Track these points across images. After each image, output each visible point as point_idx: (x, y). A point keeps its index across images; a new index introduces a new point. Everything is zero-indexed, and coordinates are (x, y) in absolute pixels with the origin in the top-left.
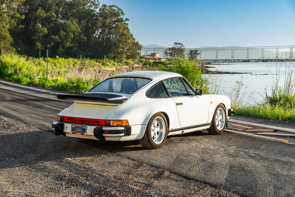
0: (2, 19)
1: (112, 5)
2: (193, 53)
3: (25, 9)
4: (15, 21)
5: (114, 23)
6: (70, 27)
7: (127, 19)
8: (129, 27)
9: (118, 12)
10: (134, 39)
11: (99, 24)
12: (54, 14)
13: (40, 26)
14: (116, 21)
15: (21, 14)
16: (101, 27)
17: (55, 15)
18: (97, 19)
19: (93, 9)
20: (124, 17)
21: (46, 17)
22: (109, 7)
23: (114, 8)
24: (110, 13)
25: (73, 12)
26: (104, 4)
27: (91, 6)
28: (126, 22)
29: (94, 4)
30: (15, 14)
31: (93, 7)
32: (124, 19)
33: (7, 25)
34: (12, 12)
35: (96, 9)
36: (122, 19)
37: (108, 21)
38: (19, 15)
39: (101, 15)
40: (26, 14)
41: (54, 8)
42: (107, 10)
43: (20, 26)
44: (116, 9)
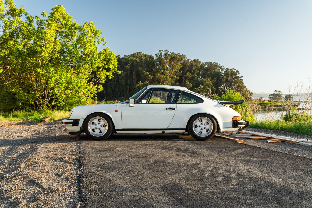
0: (167, 79)
1: (232, 68)
2: (288, 97)
3: (180, 73)
4: (174, 81)
5: (234, 79)
6: (206, 83)
7: (242, 77)
8: (243, 82)
9: (236, 72)
10: (246, 89)
11: (224, 80)
12: (197, 75)
13: (188, 82)
14: (235, 78)
15: (177, 76)
16: (225, 82)
17: (197, 76)
18: (223, 77)
19: (220, 71)
20: (240, 75)
21: (192, 77)
22: (230, 69)
23: (233, 70)
24: (231, 73)
25: (208, 74)
26: (227, 68)
27: (219, 70)
28: (241, 78)
29: (221, 68)
30: (174, 76)
31: (221, 70)
32: (240, 77)
33: (169, 83)
34: (172, 75)
35: (222, 71)
36: (238, 77)
37: (230, 78)
38: (176, 77)
39: (225, 74)
40: (180, 76)
41: (197, 72)
42: (229, 71)
43: (176, 83)
44: (235, 70)
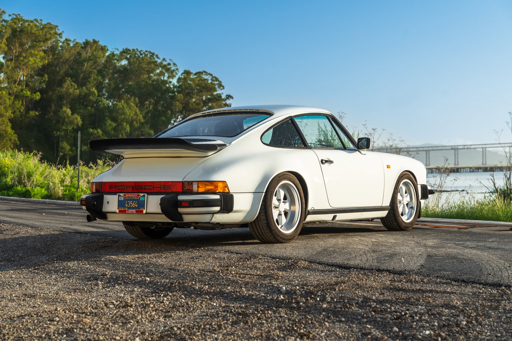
1: (201, 71)
3: (40, 82)
4: (22, 104)
5: (205, 103)
6: (124, 114)
7: (229, 97)
9: (211, 83)
11: (178, 105)
12: (94, 90)
13: (69, 111)
14: (209, 100)
15: (34, 91)
16: (181, 113)
17: (96, 91)
18: (173, 98)
19: (166, 78)
20: (223, 93)
21: (80, 95)
22: (196, 74)
23: (205, 77)
24: (198, 85)
25: (130, 86)
26: (187, 69)
27: (161, 74)
28: (228, 102)
29: (168, 70)
30: (22, 90)
31: (166, 75)
32: (224, 97)
33: (7, 111)
34: (16, 88)
35: (171, 80)
36: (219, 96)
37: (194, 100)
38: (29, 93)
39: (181, 89)
40: (42, 91)
41: (94, 79)
42: (192, 80)
43: (31, 112)
44: (209, 78)
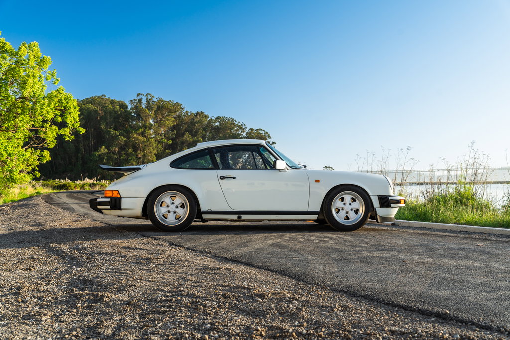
0: (150, 144)
1: (259, 128)
3: (172, 134)
4: (162, 146)
7: (274, 143)
9: (264, 135)
12: (201, 139)
15: (168, 139)
19: (240, 132)
20: (271, 141)
21: (193, 142)
22: (256, 130)
23: (261, 132)
24: (257, 136)
26: (251, 127)
27: (237, 130)
28: (273, 145)
29: (241, 128)
30: (162, 139)
31: (240, 130)
32: (271, 143)
33: (154, 150)
34: (159, 138)
35: (242, 133)
38: (166, 140)
40: (173, 139)
41: (201, 133)
42: (254, 133)
44: (263, 132)
